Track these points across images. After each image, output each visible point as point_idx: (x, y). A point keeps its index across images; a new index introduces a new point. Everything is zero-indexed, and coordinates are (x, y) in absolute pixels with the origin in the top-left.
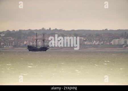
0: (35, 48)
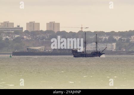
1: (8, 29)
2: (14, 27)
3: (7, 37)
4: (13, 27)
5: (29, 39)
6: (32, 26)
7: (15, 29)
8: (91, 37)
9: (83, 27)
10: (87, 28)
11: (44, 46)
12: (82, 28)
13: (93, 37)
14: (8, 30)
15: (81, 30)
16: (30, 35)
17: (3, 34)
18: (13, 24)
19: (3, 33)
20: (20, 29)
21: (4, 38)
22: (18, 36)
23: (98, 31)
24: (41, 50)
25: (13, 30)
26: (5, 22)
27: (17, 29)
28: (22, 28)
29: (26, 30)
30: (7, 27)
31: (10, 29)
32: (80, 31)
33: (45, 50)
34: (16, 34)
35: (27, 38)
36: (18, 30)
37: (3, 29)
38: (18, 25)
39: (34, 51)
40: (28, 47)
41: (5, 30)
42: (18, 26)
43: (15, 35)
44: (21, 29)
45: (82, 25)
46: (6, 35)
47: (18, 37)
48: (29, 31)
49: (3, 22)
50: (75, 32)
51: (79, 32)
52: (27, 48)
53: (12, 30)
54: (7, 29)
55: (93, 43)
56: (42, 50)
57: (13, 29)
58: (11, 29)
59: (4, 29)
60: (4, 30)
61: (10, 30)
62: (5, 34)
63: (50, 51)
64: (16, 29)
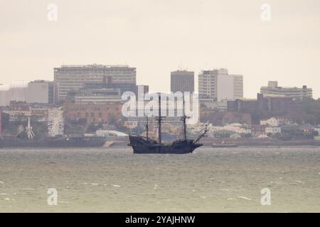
0: (155, 142)
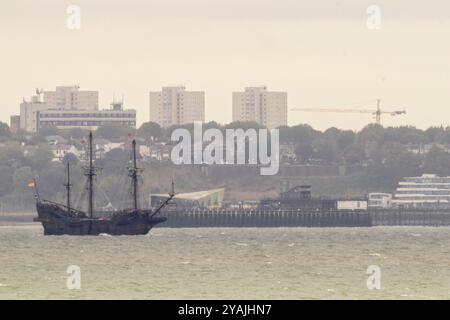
1: (76, 115)
2: (100, 109)
3: (73, 150)
4: (96, 108)
5: (159, 158)
6: (174, 104)
7: (104, 119)
8: (416, 151)
9: (382, 109)
10: (398, 113)
11: (223, 189)
12: (378, 113)
13: (426, 151)
14: (75, 123)
15: (374, 122)
16: (163, 144)
17: (52, 137)
18: (94, 95)
19: (56, 133)
20: (124, 116)
21: (58, 155)
22: (115, 146)
23: (445, 126)
24: (209, 204)
25: (94, 123)
26: (62, 90)
27: (112, 116)
28: (132, 114)
29: (148, 121)
30: (72, 109)
31: (83, 115)
32: (371, 125)
33: (227, 205)
34: (106, 137)
35: (154, 155)
36: (117, 123)
37: (53, 116)
38: (117, 101)
39: (180, 209)
40: (158, 191)
41: (64, 123)
42: (117, 106)
43: (103, 144)
44: (130, 116)
45: (379, 101)
46: (67, 141)
47: (115, 149)
48: (162, 126)
49: (54, 90)
50: (351, 132)
51: (364, 130)
52: (153, 198)
53: (90, 123)
54: (70, 116)
55: (424, 176)
56: (216, 203)
57: (94, 115)
58: (88, 115)
59: (58, 116)
60: (59, 123)
61: (82, 123)
62: (63, 136)
63: (246, 207)
64: (106, 115)
